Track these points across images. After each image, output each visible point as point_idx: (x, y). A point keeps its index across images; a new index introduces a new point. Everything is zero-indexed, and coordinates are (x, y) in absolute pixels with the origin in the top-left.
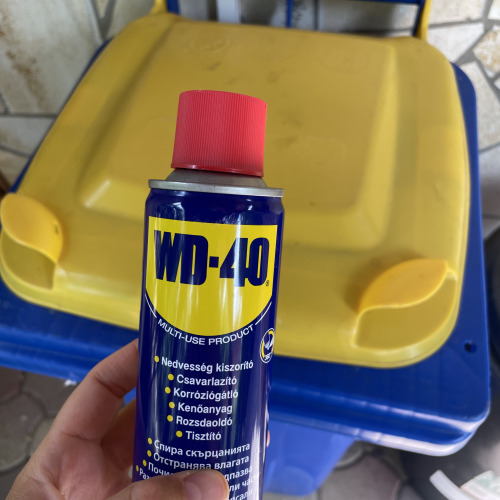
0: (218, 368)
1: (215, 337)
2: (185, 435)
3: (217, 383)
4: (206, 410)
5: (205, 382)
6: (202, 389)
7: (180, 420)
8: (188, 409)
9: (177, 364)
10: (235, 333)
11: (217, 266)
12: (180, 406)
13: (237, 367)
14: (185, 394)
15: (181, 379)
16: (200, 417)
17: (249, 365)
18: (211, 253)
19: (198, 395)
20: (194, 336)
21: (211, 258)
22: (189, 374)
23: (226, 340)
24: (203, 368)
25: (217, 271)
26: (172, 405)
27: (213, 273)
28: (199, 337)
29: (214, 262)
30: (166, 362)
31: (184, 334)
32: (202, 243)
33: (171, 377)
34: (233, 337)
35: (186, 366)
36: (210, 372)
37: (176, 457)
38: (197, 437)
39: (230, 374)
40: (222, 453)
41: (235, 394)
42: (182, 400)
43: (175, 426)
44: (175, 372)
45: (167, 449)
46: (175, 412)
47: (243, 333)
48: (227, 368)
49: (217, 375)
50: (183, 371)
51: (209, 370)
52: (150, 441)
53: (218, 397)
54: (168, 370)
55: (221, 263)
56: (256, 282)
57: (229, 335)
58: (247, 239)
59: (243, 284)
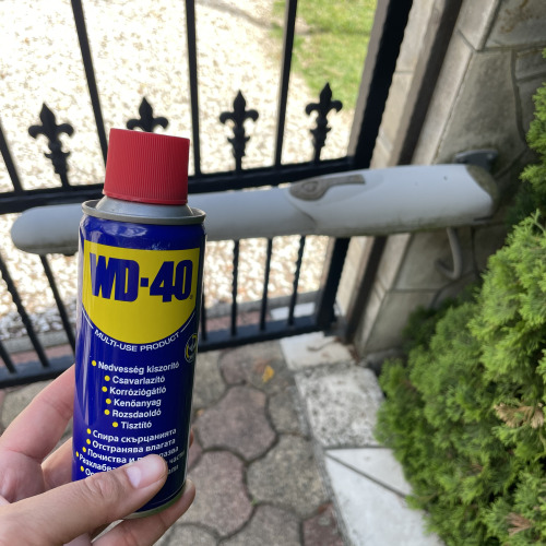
0: (149, 370)
1: (145, 345)
2: (120, 425)
3: (148, 382)
4: (139, 404)
5: (137, 382)
6: (135, 387)
7: (116, 413)
8: (122, 404)
9: (112, 368)
10: (163, 340)
11: (147, 285)
12: (116, 402)
13: (166, 368)
14: (120, 392)
15: (116, 380)
16: (133, 410)
17: (175, 365)
18: (142, 275)
19: (131, 393)
20: (127, 344)
21: (142, 279)
22: (123, 375)
23: (155, 346)
24: (136, 370)
25: (148, 289)
26: (108, 401)
27: (143, 292)
28: (132, 345)
29: (145, 282)
30: (103, 366)
31: (119, 342)
32: (134, 266)
33: (107, 378)
34: (162, 344)
35: (121, 369)
36: (142, 373)
37: (112, 444)
38: (131, 426)
39: (160, 374)
40: (152, 438)
41: (163, 390)
42: (117, 397)
43: (111, 419)
44: (111, 374)
45: (105, 437)
46: (111, 407)
47: (170, 340)
48: (156, 370)
49: (147, 375)
50: (118, 374)
51: (141, 371)
52: (89, 431)
53: (149, 393)
54: (105, 372)
55: (150, 283)
56: (181, 297)
57: (158, 342)
58: (172, 263)
59: (170, 300)
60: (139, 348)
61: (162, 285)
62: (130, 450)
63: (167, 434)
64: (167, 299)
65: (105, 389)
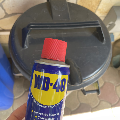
0: (50, 115)
1: (50, 106)
3: (49, 119)
5: (46, 119)
9: (38, 113)
10: (55, 105)
13: (55, 115)
15: (39, 117)
17: (58, 114)
20: (44, 105)
22: (42, 116)
23: (53, 107)
24: (45, 115)
25: (52, 87)
27: (51, 88)
28: (45, 106)
30: (35, 112)
31: (41, 104)
33: (36, 117)
34: (55, 106)
35: (41, 114)
36: (47, 116)
39: (53, 117)
44: (38, 115)
47: (57, 105)
48: (52, 115)
49: (49, 117)
50: (40, 115)
51: (47, 115)
54: (36, 115)
55: (53, 85)
56: (62, 91)
57: (53, 105)
59: (59, 91)
60: (47, 107)
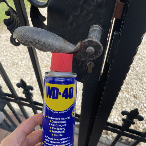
0: (61, 119)
1: (61, 111)
2: (54, 135)
3: (61, 122)
4: (59, 129)
5: (58, 122)
6: (58, 124)
7: (52, 131)
8: (54, 129)
9: (51, 118)
10: (65, 110)
13: (66, 118)
14: (54, 125)
15: (53, 121)
16: (57, 131)
17: (69, 118)
19: (57, 125)
21: (60, 93)
22: (55, 120)
23: (63, 112)
24: (58, 119)
28: (57, 111)
29: (60, 94)
30: (49, 117)
31: (53, 111)
32: (57, 89)
33: (50, 121)
34: (65, 111)
35: (54, 119)
36: (60, 120)
37: (52, 140)
38: (57, 135)
39: (65, 120)
40: (63, 139)
41: (66, 125)
42: (53, 127)
43: (51, 133)
44: (51, 120)
45: (50, 138)
46: (51, 129)
47: (67, 110)
48: (64, 119)
49: (61, 121)
50: (53, 120)
52: (45, 136)
53: (62, 126)
54: (50, 119)
55: (62, 94)
56: (70, 98)
57: (64, 111)
58: (68, 88)
59: (67, 99)
60: (59, 112)
61: (65, 94)
62: (57, 142)
63: (67, 138)
64: (66, 98)
65: (50, 124)
